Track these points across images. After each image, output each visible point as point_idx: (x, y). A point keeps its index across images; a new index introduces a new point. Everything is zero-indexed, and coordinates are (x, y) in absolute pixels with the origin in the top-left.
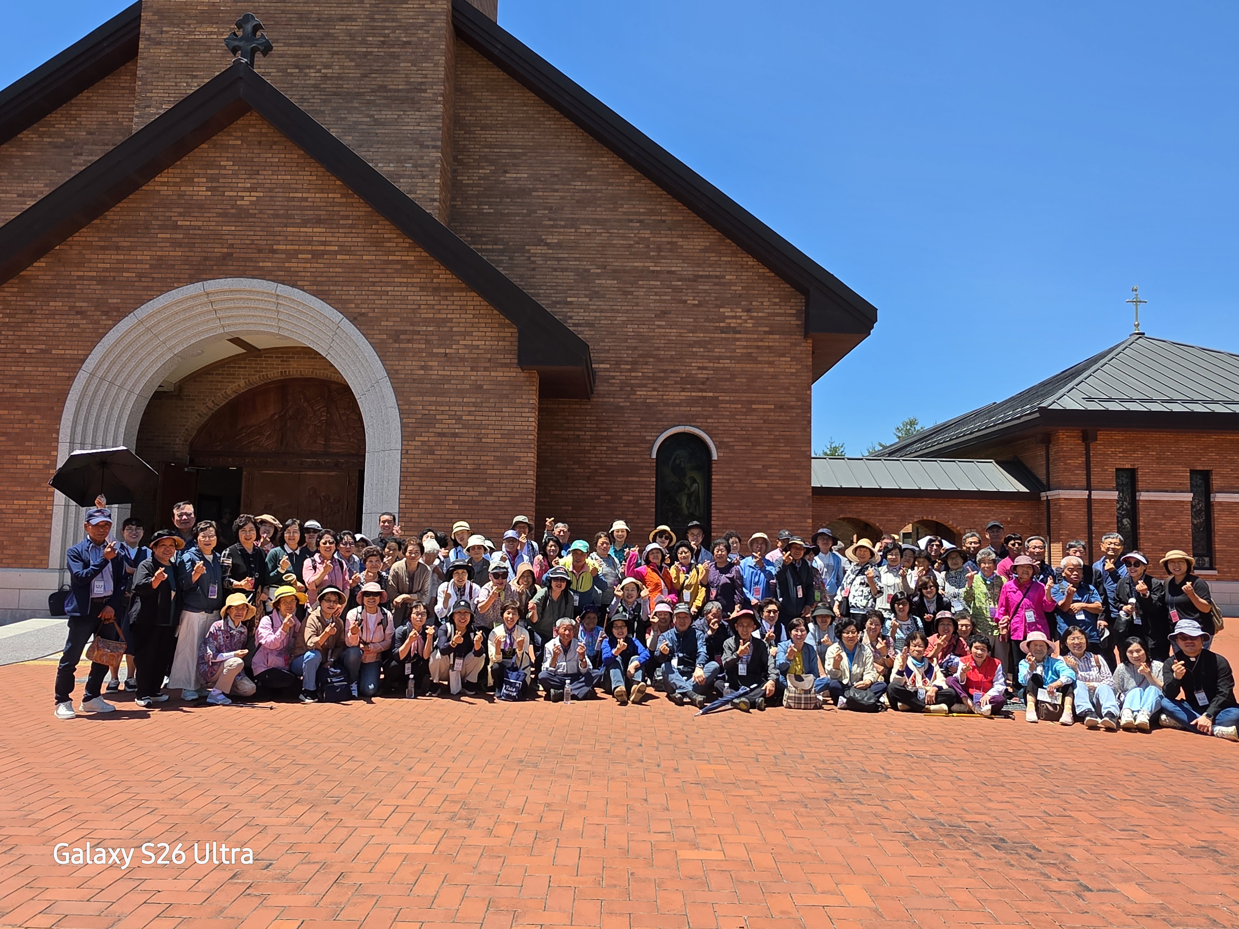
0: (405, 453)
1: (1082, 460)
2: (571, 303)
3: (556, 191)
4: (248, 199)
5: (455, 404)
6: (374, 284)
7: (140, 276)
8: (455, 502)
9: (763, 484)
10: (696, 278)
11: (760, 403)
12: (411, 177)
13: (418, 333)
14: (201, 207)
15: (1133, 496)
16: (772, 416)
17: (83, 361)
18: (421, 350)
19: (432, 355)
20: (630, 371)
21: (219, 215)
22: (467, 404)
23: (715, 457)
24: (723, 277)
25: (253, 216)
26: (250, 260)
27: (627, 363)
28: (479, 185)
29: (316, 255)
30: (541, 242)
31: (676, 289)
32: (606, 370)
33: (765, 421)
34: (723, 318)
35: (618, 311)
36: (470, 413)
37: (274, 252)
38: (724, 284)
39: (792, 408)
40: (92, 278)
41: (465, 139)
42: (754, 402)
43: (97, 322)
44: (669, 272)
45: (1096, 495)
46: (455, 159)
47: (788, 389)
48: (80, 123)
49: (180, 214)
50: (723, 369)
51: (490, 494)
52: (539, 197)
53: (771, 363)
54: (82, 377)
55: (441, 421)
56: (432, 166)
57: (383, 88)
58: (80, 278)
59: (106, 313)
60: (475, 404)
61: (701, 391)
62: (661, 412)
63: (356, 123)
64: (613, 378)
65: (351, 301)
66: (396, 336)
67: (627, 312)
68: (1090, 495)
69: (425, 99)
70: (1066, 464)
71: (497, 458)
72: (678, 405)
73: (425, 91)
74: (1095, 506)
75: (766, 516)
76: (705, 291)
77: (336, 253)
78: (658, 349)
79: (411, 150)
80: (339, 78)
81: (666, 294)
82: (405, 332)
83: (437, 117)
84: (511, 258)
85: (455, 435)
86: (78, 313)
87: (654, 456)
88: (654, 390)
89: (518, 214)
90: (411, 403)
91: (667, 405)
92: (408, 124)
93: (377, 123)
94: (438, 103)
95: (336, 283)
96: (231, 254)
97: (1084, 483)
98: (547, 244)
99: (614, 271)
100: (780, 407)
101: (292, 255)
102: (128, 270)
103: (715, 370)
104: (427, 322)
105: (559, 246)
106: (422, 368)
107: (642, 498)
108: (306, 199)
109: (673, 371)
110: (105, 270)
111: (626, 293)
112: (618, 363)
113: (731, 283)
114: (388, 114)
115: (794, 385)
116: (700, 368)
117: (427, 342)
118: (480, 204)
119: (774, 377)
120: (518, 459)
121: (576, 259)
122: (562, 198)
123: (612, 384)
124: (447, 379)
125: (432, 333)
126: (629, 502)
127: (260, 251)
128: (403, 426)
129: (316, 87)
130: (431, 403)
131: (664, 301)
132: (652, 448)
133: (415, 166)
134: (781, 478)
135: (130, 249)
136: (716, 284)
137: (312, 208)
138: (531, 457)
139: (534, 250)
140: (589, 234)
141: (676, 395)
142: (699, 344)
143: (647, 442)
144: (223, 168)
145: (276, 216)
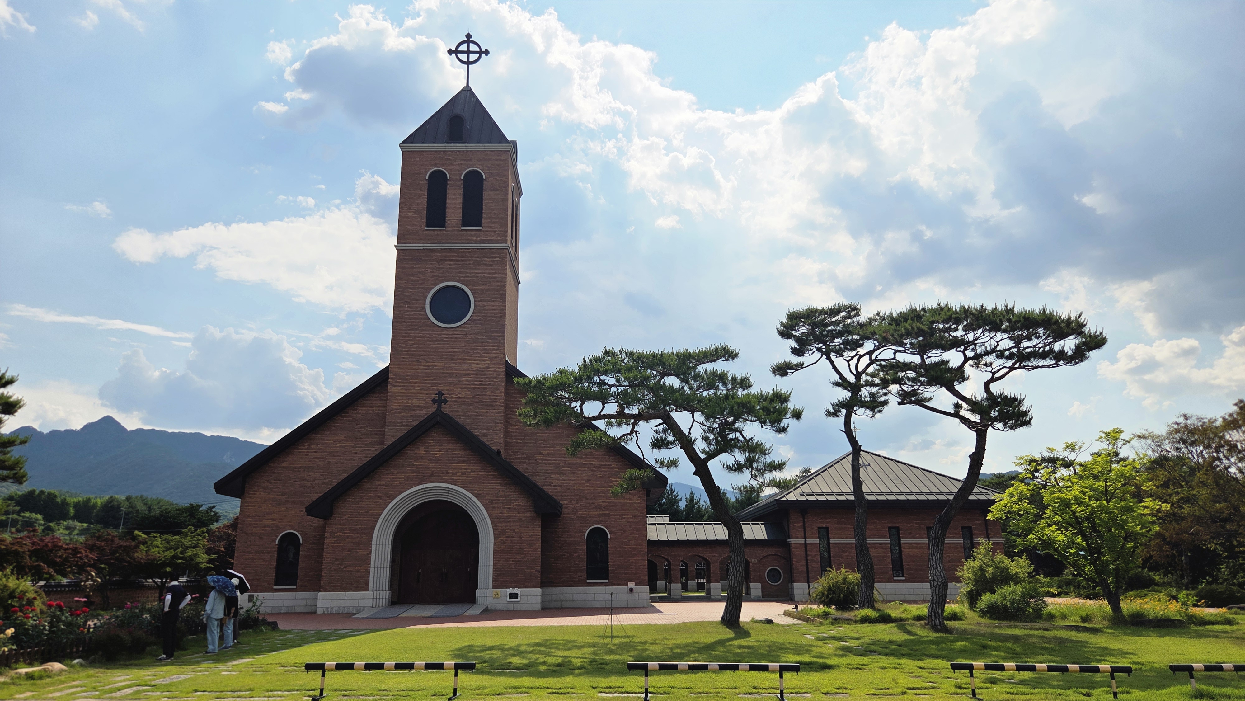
0: (495, 544)
1: (801, 524)
2: (552, 478)
3: (546, 433)
4: (439, 454)
5: (513, 525)
6: (483, 483)
7: (400, 483)
8: (513, 561)
9: (628, 547)
10: (601, 466)
11: (626, 515)
12: (492, 435)
13: (499, 500)
14: (422, 457)
15: (828, 540)
16: (631, 520)
17: (380, 515)
18: (500, 507)
19: (505, 508)
20: (576, 504)
21: (429, 460)
22: (517, 526)
23: (609, 537)
24: (611, 465)
25: (440, 460)
26: (440, 476)
27: (574, 501)
28: (516, 432)
29: (463, 473)
30: (540, 454)
31: (593, 471)
32: (566, 504)
33: (628, 522)
34: (612, 481)
35: (571, 480)
36: (518, 529)
37: (448, 473)
38: (612, 468)
39: (639, 516)
40: (384, 485)
41: (510, 414)
42: (623, 515)
43: (385, 500)
44: (590, 464)
45: (809, 540)
46: (507, 422)
47: (637, 509)
48: (359, 411)
49: (415, 461)
50: (611, 502)
51: (524, 557)
52: (540, 436)
53: (630, 499)
54: (380, 520)
55: (508, 532)
56: (500, 430)
57: (481, 401)
58: (379, 485)
59: (388, 497)
60: (519, 525)
61: (603, 511)
62: (588, 520)
63: (471, 415)
64: (569, 507)
65: (475, 490)
66: (492, 502)
67: (574, 480)
68: (805, 541)
69: (496, 405)
70: (794, 526)
71: (527, 545)
72: (594, 517)
73: (497, 402)
74: (808, 547)
75: (629, 560)
76: (604, 471)
77: (470, 472)
78: (586, 495)
79: (492, 425)
80: (464, 397)
81: (589, 472)
82: (494, 500)
83: (501, 412)
84: (529, 460)
85: (513, 537)
86: (378, 497)
87: (586, 538)
88: (585, 511)
89: (531, 443)
90: (497, 526)
91: (590, 517)
92: (490, 414)
93: (480, 415)
94: (502, 406)
95: (470, 484)
96: (432, 474)
97: (803, 535)
98: (543, 454)
99: (569, 464)
100: (634, 516)
101: (454, 474)
102: (396, 481)
103: (608, 502)
104: (502, 496)
105: (548, 455)
106: (501, 513)
107: (581, 555)
108: (459, 454)
109: (593, 503)
110: (388, 481)
111: (574, 473)
112: (571, 501)
113: (614, 468)
114: (483, 411)
115: (639, 507)
116: (603, 502)
117: (503, 503)
118: (516, 439)
119: (631, 504)
120: (535, 544)
121: (554, 460)
122: (548, 436)
123: (569, 509)
124: (509, 517)
125: (504, 500)
126: (576, 556)
127: (443, 473)
128: (494, 534)
129: (456, 401)
130: (504, 525)
131: (589, 476)
132: (584, 535)
133: (493, 430)
134: (635, 545)
135: (397, 474)
136: (608, 468)
137: (461, 457)
138: (539, 543)
139: (538, 457)
140: (558, 450)
141: (594, 513)
142: (602, 492)
143: (583, 532)
144: (430, 443)
145: (448, 460)
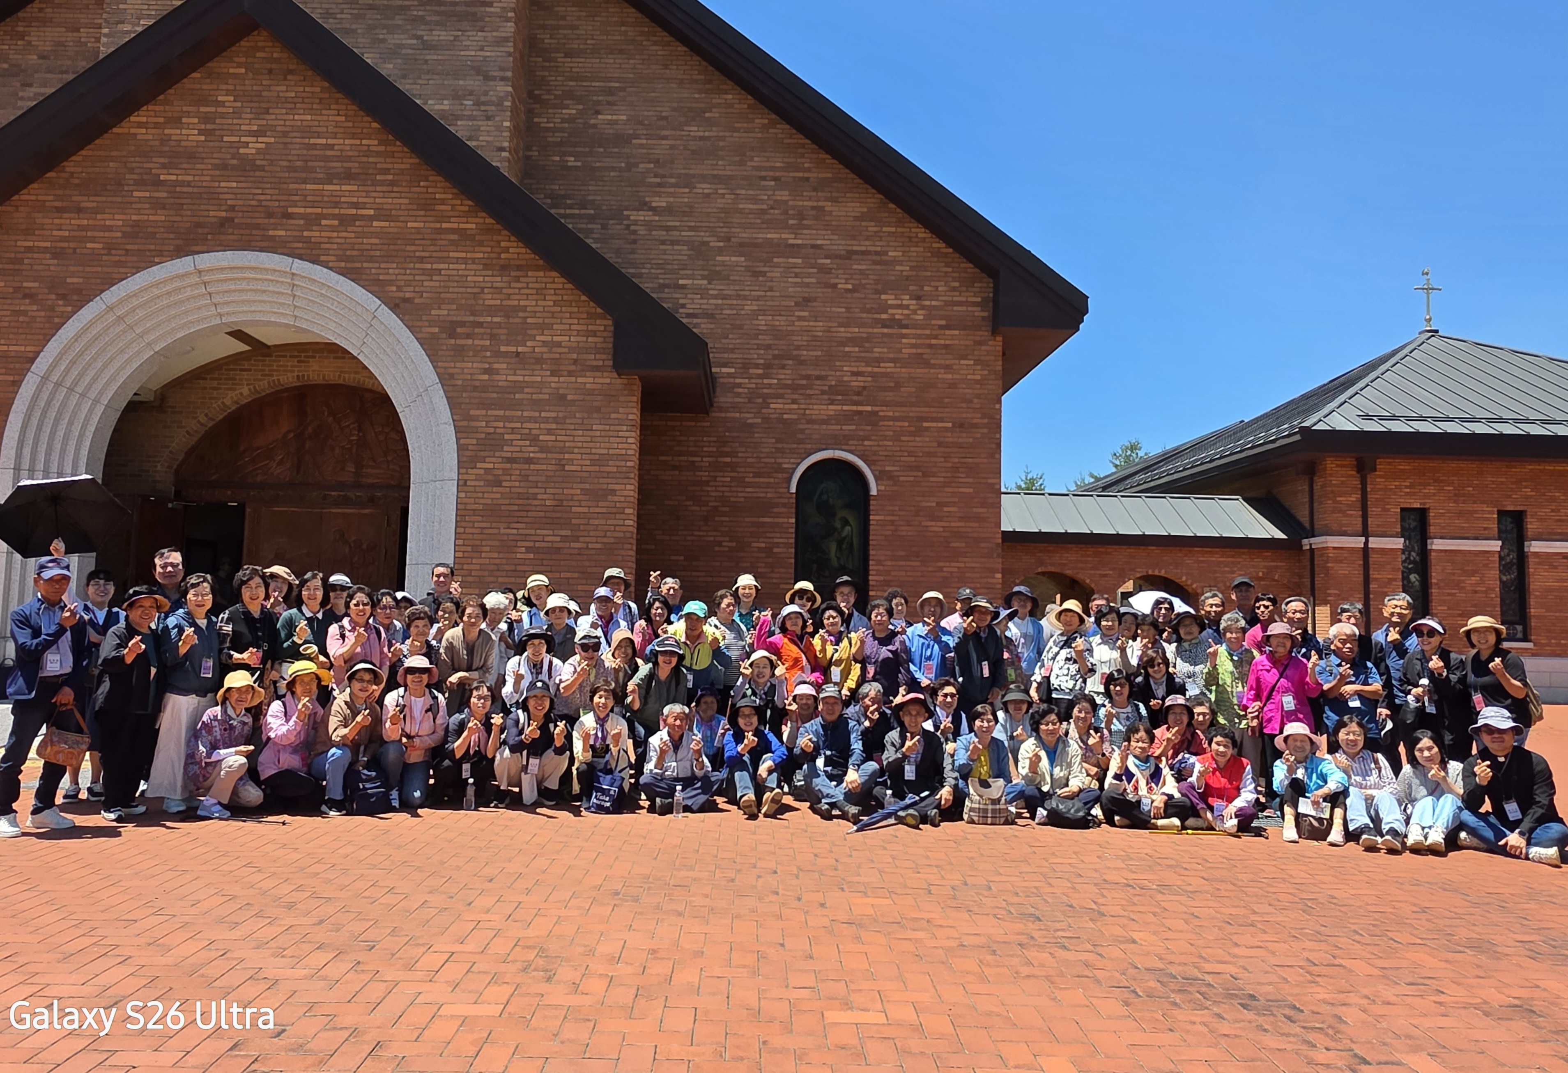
0: (462, 484)
1: (1355, 497)
2: (683, 287)
4: (253, 146)
5: (531, 419)
6: (422, 260)
7: (109, 247)
8: (529, 550)
9: (936, 527)
10: (850, 255)
11: (933, 420)
13: (480, 325)
14: (191, 156)
15: (1424, 545)
16: (950, 438)
17: (32, 361)
18: (484, 348)
19: (498, 354)
20: (760, 376)
21: (216, 167)
22: (546, 420)
23: (874, 491)
24: (886, 253)
25: (261, 168)
26: (257, 226)
27: (757, 366)
28: (562, 130)
29: (345, 221)
30: (644, 205)
31: (823, 270)
32: (730, 375)
33: (940, 444)
34: (884, 308)
35: (745, 298)
36: (549, 432)
37: (289, 216)
38: (886, 263)
39: (977, 426)
40: (45, 250)
41: (544, 69)
42: (925, 419)
43: (52, 309)
44: (814, 246)
45: (1375, 543)
47: (970, 401)
48: (29, 43)
49: (164, 166)
50: (885, 375)
51: (576, 539)
52: (642, 146)
53: (948, 368)
54: (30, 382)
55: (510, 443)
56: (499, 104)
57: (436, 1)
58: (27, 249)
59: (63, 297)
60: (555, 420)
61: (856, 403)
62: (802, 431)
63: (398, 46)
64: (739, 385)
65: (391, 282)
66: (451, 329)
67: (758, 298)
68: (1366, 543)
69: (491, 15)
70: (1335, 502)
71: (585, 492)
72: (826, 422)
73: (491, 4)
74: (1373, 557)
75: (941, 569)
76: (862, 272)
77: (372, 218)
78: (798, 348)
79: (472, 83)
81: (810, 275)
82: (463, 324)
83: (507, 40)
85: (529, 461)
86: (26, 296)
87: (793, 490)
88: (794, 402)
89: (613, 169)
90: (470, 418)
91: (810, 422)
92: (467, 47)
93: (427, 46)
94: (508, 20)
95: (371, 259)
96: (232, 219)
97: (1359, 527)
98: (652, 209)
99: (741, 245)
100: (960, 426)
101: (312, 221)
102: (93, 240)
103: (873, 375)
104: (492, 311)
105: (669, 210)
106: (486, 371)
107: (777, 545)
108: (331, 147)
109: (819, 378)
110: (63, 239)
111: (757, 274)
112: (745, 367)
113: (896, 262)
114: (442, 35)
115: (978, 396)
116: (854, 374)
117: (493, 337)
118: (563, 154)
119: (953, 385)
120: (613, 492)
121: (692, 229)
122: (672, 147)
123: (739, 395)
124: (519, 387)
125: (499, 325)
126: (761, 550)
127: (270, 215)
128: (460, 448)
130: (498, 419)
131: (808, 285)
132: (789, 480)
133: (477, 104)
134: (961, 519)
135: (96, 211)
136: (876, 263)
137: (340, 158)
138: (630, 490)
139: (634, 216)
140: (708, 196)
141: (822, 409)
142: (853, 341)
143: (784, 471)
144: (222, 104)
145: (291, 169)
